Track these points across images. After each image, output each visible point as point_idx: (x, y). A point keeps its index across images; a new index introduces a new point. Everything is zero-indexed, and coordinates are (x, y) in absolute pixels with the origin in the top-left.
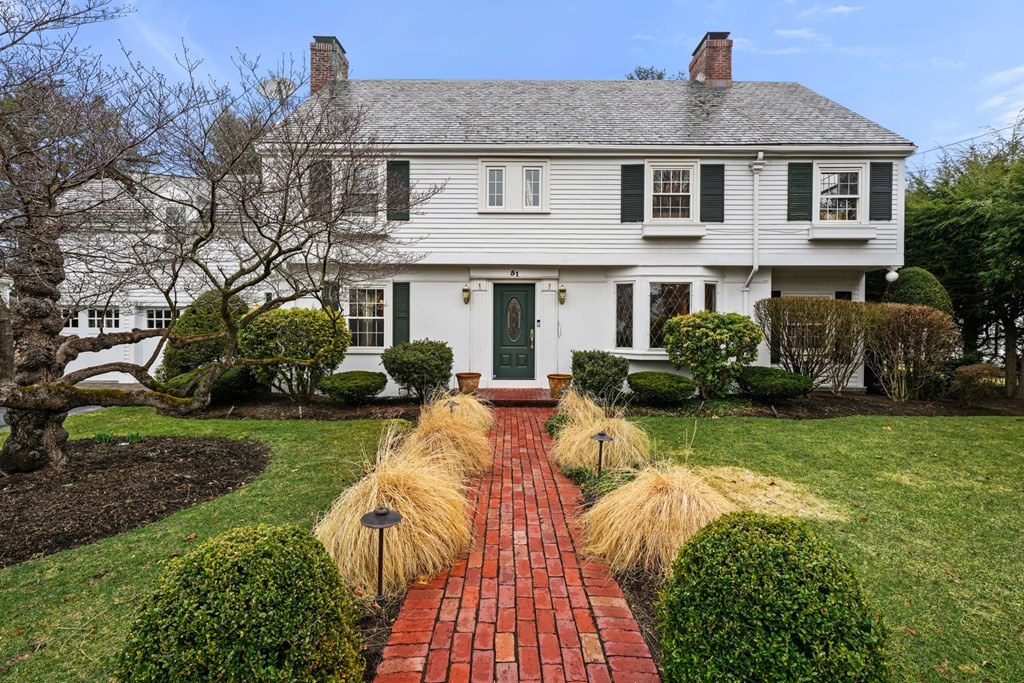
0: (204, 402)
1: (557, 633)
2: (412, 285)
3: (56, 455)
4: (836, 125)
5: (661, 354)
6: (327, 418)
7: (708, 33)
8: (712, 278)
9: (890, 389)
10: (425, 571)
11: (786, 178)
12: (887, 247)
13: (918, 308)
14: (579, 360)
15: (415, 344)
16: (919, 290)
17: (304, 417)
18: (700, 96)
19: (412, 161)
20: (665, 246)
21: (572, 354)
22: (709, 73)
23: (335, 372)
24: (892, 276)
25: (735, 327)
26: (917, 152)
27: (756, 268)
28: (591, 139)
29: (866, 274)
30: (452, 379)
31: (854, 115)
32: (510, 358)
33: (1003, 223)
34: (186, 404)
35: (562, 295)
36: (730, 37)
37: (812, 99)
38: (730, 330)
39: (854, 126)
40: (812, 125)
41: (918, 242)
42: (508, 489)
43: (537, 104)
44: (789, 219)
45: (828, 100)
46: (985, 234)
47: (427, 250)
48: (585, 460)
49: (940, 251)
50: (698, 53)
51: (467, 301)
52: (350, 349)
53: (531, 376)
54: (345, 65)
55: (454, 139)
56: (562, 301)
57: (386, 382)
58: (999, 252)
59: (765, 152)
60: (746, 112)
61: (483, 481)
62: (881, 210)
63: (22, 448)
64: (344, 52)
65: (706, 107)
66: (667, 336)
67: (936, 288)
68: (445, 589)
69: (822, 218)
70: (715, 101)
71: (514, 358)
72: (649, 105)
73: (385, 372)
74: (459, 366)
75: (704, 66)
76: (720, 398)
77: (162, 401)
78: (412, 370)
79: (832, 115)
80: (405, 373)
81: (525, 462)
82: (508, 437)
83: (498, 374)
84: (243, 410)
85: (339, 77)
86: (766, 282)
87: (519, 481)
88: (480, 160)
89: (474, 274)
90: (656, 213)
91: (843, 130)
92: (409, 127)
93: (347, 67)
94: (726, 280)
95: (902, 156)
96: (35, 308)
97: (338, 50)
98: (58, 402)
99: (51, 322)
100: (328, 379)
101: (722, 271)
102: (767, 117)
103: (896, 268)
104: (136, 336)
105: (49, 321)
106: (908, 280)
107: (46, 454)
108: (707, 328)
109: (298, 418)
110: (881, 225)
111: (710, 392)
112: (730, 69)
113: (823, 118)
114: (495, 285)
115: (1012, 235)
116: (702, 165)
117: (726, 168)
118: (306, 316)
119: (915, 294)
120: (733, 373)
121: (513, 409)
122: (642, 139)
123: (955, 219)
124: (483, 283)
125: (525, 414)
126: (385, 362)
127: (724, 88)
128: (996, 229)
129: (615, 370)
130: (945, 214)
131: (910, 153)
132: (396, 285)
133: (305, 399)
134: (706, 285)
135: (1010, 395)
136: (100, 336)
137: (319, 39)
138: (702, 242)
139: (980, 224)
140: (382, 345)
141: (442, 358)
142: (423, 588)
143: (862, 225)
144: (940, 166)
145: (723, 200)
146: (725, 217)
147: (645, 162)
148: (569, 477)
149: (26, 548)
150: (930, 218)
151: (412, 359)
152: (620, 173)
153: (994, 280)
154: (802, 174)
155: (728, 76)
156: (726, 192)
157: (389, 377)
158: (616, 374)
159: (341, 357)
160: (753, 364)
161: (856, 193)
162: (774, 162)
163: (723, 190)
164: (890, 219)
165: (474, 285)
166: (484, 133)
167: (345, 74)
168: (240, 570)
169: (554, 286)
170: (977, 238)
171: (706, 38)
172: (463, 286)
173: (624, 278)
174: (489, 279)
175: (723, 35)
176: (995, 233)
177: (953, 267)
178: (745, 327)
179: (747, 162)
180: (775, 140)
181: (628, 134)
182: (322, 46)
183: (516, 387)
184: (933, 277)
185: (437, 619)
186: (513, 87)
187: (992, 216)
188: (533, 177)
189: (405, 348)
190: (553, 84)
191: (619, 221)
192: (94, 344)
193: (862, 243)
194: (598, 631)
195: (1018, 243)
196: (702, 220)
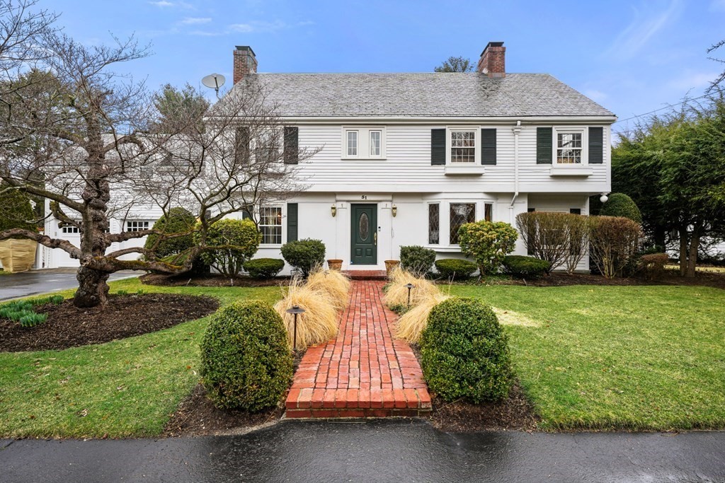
0: (188, 268)
1: (378, 360)
2: (299, 205)
3: (103, 298)
4: (569, 103)
5: (456, 248)
6: (248, 286)
7: (490, 43)
8: (489, 200)
9: (603, 270)
10: (315, 342)
11: (536, 137)
12: (600, 180)
13: (619, 218)
14: (405, 252)
15: (301, 241)
16: (621, 208)
17: (234, 285)
18: (484, 84)
19: (300, 127)
20: (459, 180)
21: (400, 248)
22: (491, 68)
23: (252, 259)
24: (604, 199)
25: (501, 230)
26: (618, 120)
27: (517, 194)
28: (413, 113)
29: (590, 197)
30: (324, 263)
31: (582, 96)
32: (361, 251)
33: (670, 165)
34: (179, 269)
35: (394, 211)
36: (504, 45)
37: (557, 85)
38: (497, 232)
39: (580, 104)
40: (553, 103)
41: (623, 177)
42: (358, 315)
43: (379, 90)
44: (538, 163)
45: (566, 86)
46: (660, 172)
47: (312, 183)
48: (402, 300)
49: (636, 183)
50: (484, 55)
51: (334, 215)
52: (261, 245)
53: (375, 262)
54: (255, 63)
55: (326, 112)
56: (394, 215)
57: (284, 264)
58: (669, 183)
59: (521, 121)
60: (512, 94)
61: (344, 312)
62: (596, 157)
63: (87, 294)
64: (254, 55)
65: (487, 91)
66: (460, 236)
67: (631, 205)
68: (325, 348)
69: (559, 162)
70: (494, 87)
71: (364, 251)
72: (451, 90)
73: (283, 259)
74: (329, 255)
75: (487, 63)
76: (492, 275)
77: (166, 267)
78: (300, 256)
79: (567, 96)
80: (296, 258)
81: (368, 305)
82: (359, 294)
83: (354, 261)
84: (196, 282)
85: (252, 72)
86: (524, 202)
87: (365, 312)
88: (342, 126)
89: (338, 198)
90: (453, 159)
91: (572, 106)
92: (297, 105)
93: (257, 65)
94: (499, 201)
95: (609, 123)
96: (96, 215)
97: (251, 55)
98: (110, 267)
99: (103, 224)
100: (248, 262)
101: (496, 195)
102: (525, 98)
103: (606, 194)
104: (141, 234)
105: (102, 223)
106: (614, 201)
107: (99, 298)
108: (483, 231)
109: (230, 286)
110: (596, 166)
111: (487, 271)
112: (504, 65)
113: (561, 98)
114: (352, 205)
115: (675, 173)
116: (482, 130)
117: (497, 131)
118: (235, 224)
119: (618, 210)
120: (499, 258)
121: (363, 281)
122: (444, 113)
123: (644, 162)
124: (344, 203)
125: (370, 284)
126: (283, 253)
127: (500, 78)
128: (666, 169)
129: (426, 257)
130: (638, 159)
131: (613, 121)
132: (289, 205)
133: (234, 276)
134: (486, 205)
135: (683, 275)
136: (122, 233)
137: (239, 48)
138: (482, 177)
139: (657, 166)
140: (280, 243)
141: (319, 250)
142: (314, 348)
143: (584, 166)
144: (636, 129)
145: (496, 151)
146: (497, 162)
147: (446, 127)
148: (392, 310)
149: (108, 337)
150: (629, 161)
151: (300, 250)
152: (430, 134)
153: (666, 201)
154: (545, 134)
155: (502, 70)
156: (497, 146)
157: (285, 262)
158: (427, 259)
159: (256, 250)
160: (512, 254)
161: (580, 146)
162: (528, 127)
163: (495, 144)
164: (602, 163)
165: (338, 205)
166: (345, 110)
167: (255, 70)
168: (248, 310)
169: (389, 205)
170: (656, 174)
171: (488, 46)
172: (332, 205)
173: (433, 200)
174: (348, 201)
175: (500, 44)
176: (665, 172)
177: (644, 194)
178: (506, 230)
179: (511, 127)
180: (528, 113)
181: (436, 109)
182: (241, 52)
183: (365, 269)
184: (630, 199)
185: (322, 357)
186: (363, 78)
187: (664, 161)
188: (376, 136)
189: (296, 244)
190: (389, 76)
191: (430, 165)
192: (119, 238)
193: (584, 177)
194: (398, 361)
195: (678, 178)
196: (482, 164)
